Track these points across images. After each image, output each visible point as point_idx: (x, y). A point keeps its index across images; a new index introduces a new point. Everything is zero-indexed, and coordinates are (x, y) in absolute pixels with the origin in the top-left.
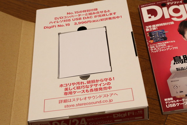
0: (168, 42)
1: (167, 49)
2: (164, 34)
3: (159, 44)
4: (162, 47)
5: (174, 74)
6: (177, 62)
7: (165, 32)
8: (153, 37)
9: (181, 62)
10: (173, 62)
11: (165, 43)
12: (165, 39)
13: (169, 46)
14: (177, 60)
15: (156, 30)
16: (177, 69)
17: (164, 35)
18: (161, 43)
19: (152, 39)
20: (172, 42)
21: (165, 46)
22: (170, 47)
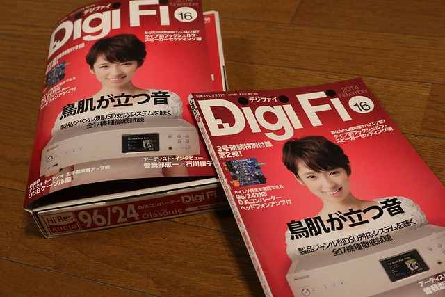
0: (269, 188)
1: (271, 204)
2: (258, 168)
3: (252, 190)
4: (259, 198)
5: (298, 261)
6: (298, 234)
7: (259, 164)
8: (237, 172)
9: (304, 235)
11: (264, 189)
12: (262, 180)
13: (273, 198)
14: (295, 229)
15: (239, 158)
16: (299, 249)
17: (258, 170)
18: (256, 189)
19: (235, 178)
20: (277, 187)
21: (266, 198)
22: (276, 200)
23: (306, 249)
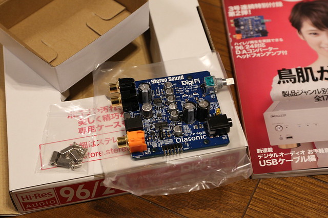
0: (269, 41)
1: (266, 54)
2: (263, 24)
3: (252, 42)
4: (257, 48)
5: (278, 102)
6: (285, 80)
7: (265, 21)
8: (242, 27)
9: (291, 81)
10: (277, 78)
11: (264, 41)
12: (264, 34)
13: (271, 48)
14: (284, 74)
15: (248, 15)
16: (283, 92)
17: (262, 26)
18: (256, 41)
19: (238, 32)
20: (277, 40)
21: (263, 48)
22: (273, 51)
23: (290, 93)
